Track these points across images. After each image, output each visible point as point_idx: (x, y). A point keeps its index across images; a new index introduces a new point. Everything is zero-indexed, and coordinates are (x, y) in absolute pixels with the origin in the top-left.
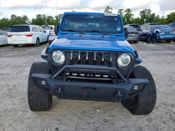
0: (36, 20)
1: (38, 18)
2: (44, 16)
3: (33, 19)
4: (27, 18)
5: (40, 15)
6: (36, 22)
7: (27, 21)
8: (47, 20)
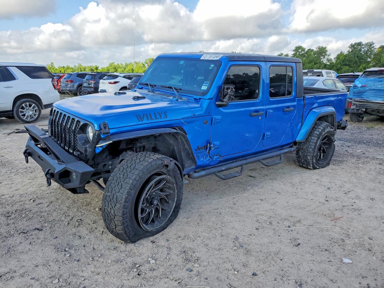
0: (346, 56)
1: (352, 51)
2: (370, 45)
3: (339, 53)
4: (326, 51)
5: (360, 44)
6: (343, 61)
7: (324, 57)
8: (375, 55)
